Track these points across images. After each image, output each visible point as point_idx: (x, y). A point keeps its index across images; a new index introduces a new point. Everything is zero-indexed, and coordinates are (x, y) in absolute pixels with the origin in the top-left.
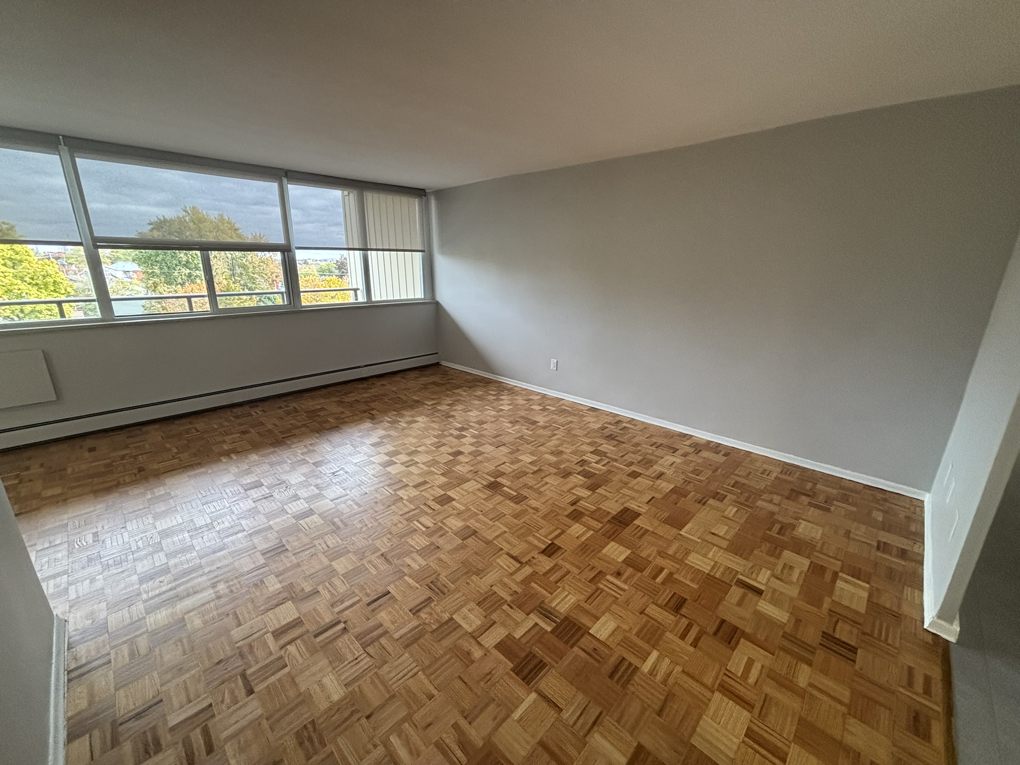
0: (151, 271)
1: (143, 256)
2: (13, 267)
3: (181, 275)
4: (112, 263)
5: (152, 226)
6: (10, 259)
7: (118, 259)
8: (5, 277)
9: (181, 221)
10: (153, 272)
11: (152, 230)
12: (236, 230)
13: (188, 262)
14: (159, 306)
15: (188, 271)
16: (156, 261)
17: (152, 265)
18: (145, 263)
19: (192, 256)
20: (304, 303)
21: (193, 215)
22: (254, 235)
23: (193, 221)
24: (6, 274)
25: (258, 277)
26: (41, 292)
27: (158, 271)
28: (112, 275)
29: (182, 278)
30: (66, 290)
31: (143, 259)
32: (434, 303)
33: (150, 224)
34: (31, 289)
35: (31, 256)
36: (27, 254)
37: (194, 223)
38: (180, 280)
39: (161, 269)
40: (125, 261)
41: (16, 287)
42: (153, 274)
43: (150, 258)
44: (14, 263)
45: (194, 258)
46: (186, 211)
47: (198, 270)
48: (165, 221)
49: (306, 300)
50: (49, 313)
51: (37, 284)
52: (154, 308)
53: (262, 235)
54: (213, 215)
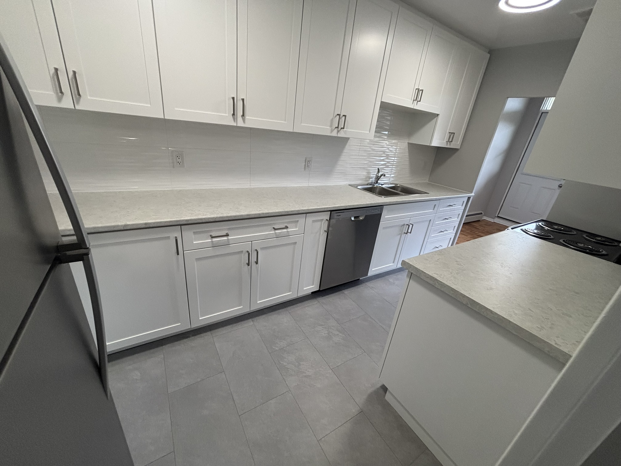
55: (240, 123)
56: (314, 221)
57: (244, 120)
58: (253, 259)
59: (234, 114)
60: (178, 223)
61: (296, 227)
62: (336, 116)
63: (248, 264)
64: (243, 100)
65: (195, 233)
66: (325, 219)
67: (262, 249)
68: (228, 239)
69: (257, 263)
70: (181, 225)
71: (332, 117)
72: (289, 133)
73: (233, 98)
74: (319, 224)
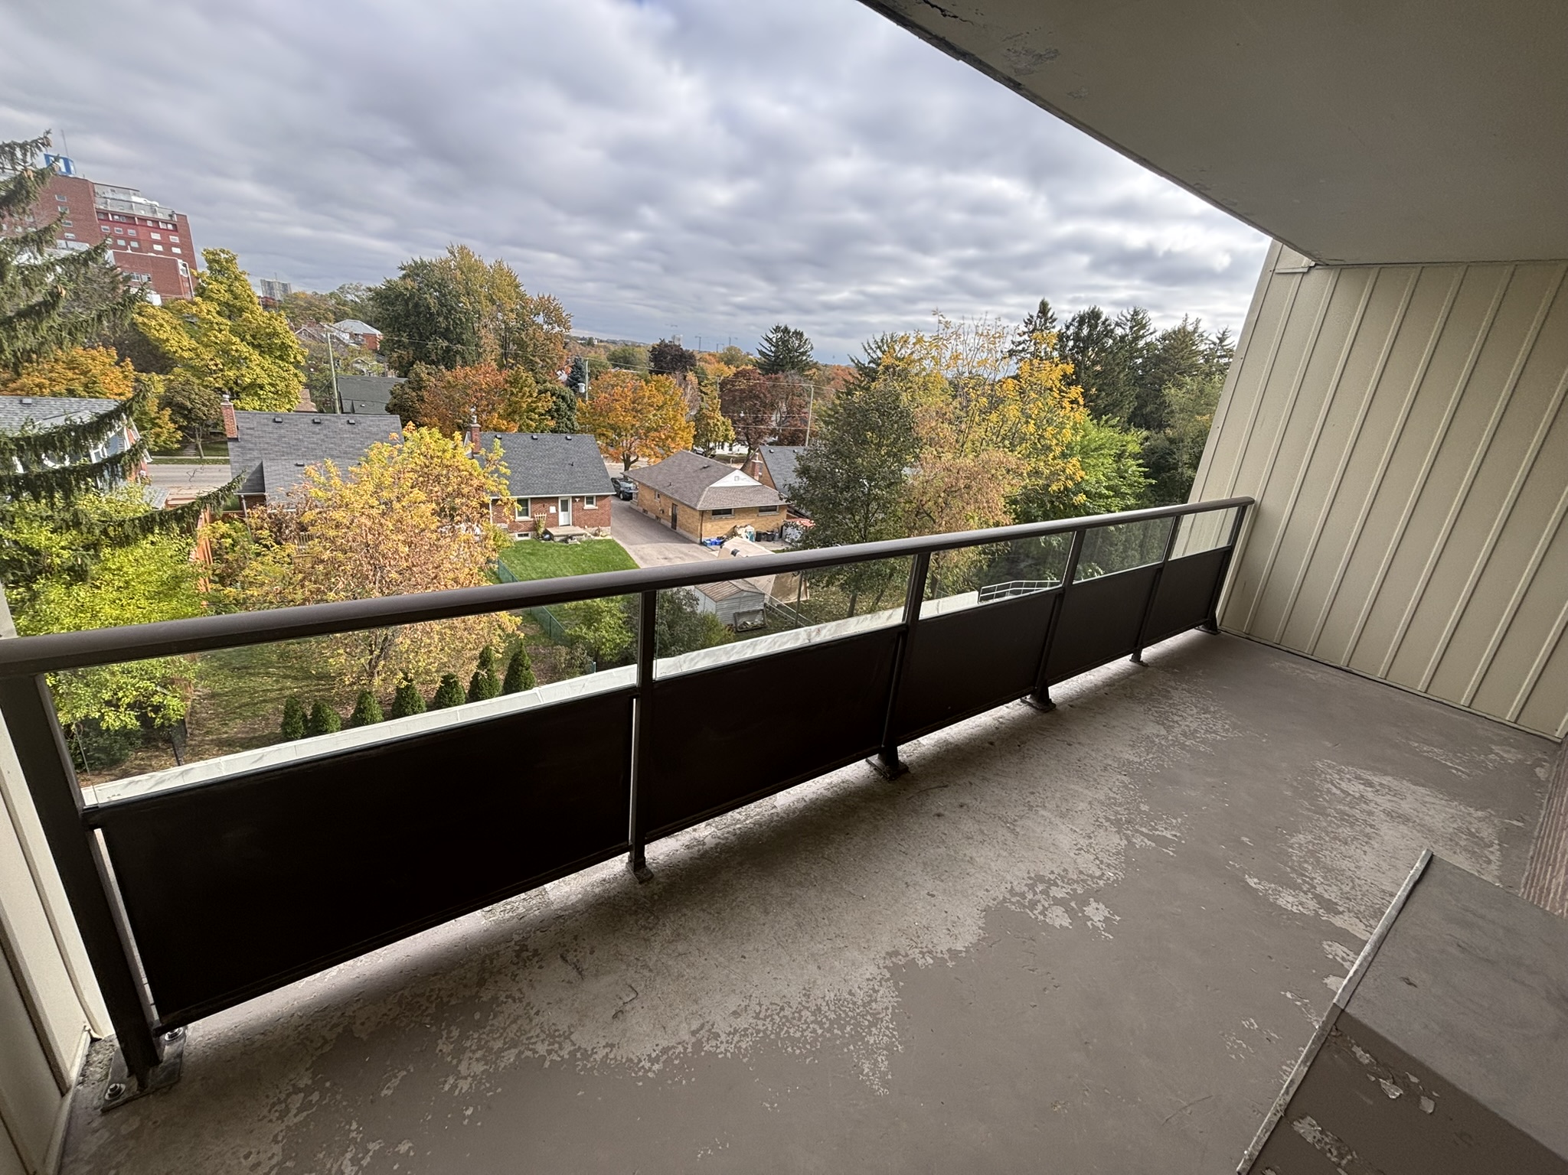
1: (389, 315)
2: (230, 318)
3: (437, 349)
4: (337, 321)
5: (404, 272)
6: (227, 304)
8: (220, 331)
9: (444, 267)
10: (400, 341)
11: (404, 277)
12: (517, 286)
13: (447, 329)
14: (414, 394)
15: (446, 344)
16: (405, 325)
17: (399, 330)
18: (389, 326)
19: (454, 321)
21: (462, 259)
22: (541, 296)
23: (460, 269)
24: (222, 327)
25: (539, 361)
26: (263, 358)
27: (405, 340)
29: (437, 354)
30: (295, 358)
33: (402, 269)
34: (251, 351)
35: (254, 304)
36: (248, 299)
37: (463, 272)
38: (434, 357)
39: (410, 336)
40: (353, 319)
44: (230, 311)
45: (457, 324)
46: (452, 253)
47: (459, 342)
48: (423, 266)
50: (273, 389)
52: (407, 396)
53: (552, 297)
54: (489, 262)
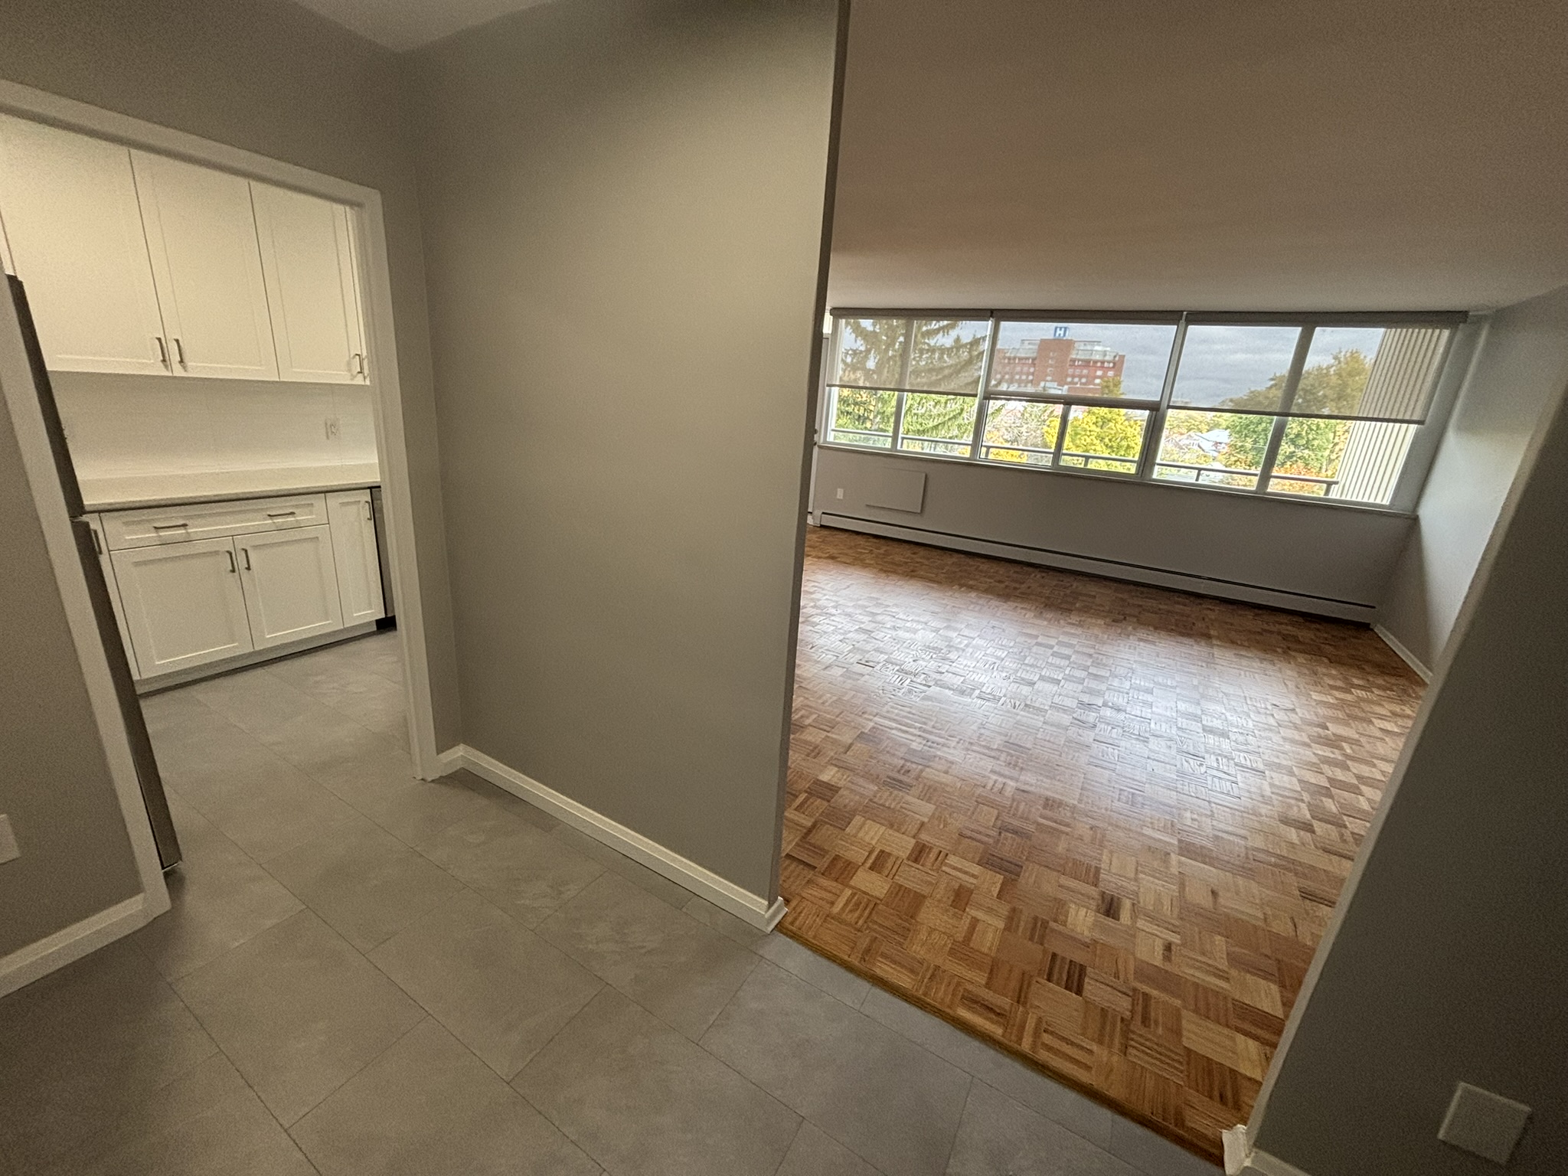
0: (1240, 444)
1: (1241, 423)
7: (1217, 425)
17: (1246, 436)
18: (1239, 432)
20: (1155, 476)
28: (1199, 446)
31: (1238, 428)
32: (1412, 519)
41: (1093, 447)
42: (1242, 449)
43: (1248, 425)
46: (1336, 359)
49: (1158, 474)
51: (1111, 447)
55: (178, 371)
56: (343, 504)
57: (185, 368)
58: (242, 562)
59: (164, 361)
60: (95, 508)
61: (311, 513)
62: (354, 357)
63: (233, 571)
64: (177, 341)
65: (126, 524)
66: (363, 502)
67: (255, 547)
68: (188, 533)
69: (248, 568)
70: (100, 512)
71: (347, 359)
72: (273, 382)
73: (159, 340)
74: (353, 509)
